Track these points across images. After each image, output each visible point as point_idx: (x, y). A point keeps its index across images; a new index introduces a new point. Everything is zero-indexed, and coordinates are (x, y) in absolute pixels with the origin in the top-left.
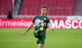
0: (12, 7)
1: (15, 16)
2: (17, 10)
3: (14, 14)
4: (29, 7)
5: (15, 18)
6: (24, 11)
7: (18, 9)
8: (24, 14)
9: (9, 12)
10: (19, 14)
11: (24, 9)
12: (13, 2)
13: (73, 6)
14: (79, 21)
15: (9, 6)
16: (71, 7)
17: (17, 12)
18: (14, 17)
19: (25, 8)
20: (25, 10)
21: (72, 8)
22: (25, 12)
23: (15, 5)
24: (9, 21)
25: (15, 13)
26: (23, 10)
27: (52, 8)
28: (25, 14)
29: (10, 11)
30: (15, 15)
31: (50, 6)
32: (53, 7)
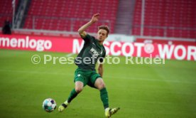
0: (12, 13)
1: (16, 29)
2: (19, 19)
3: (14, 25)
4: (40, 15)
5: (16, 32)
6: (31, 21)
7: (21, 18)
8: (31, 27)
9: (6, 22)
10: (23, 26)
11: (32, 18)
12: (14, 6)
13: (114, 18)
14: (122, 43)
15: (7, 12)
16: (110, 20)
17: (19, 23)
18: (13, 32)
19: (34, 17)
20: (34, 20)
21: (112, 21)
22: (34, 23)
23: (16, 12)
24: (5, 37)
25: (16, 24)
26: (30, 19)
27: (78, 19)
28: (34, 26)
29: (8, 20)
30: (16, 27)
31: (76, 16)
32: (81, 18)
